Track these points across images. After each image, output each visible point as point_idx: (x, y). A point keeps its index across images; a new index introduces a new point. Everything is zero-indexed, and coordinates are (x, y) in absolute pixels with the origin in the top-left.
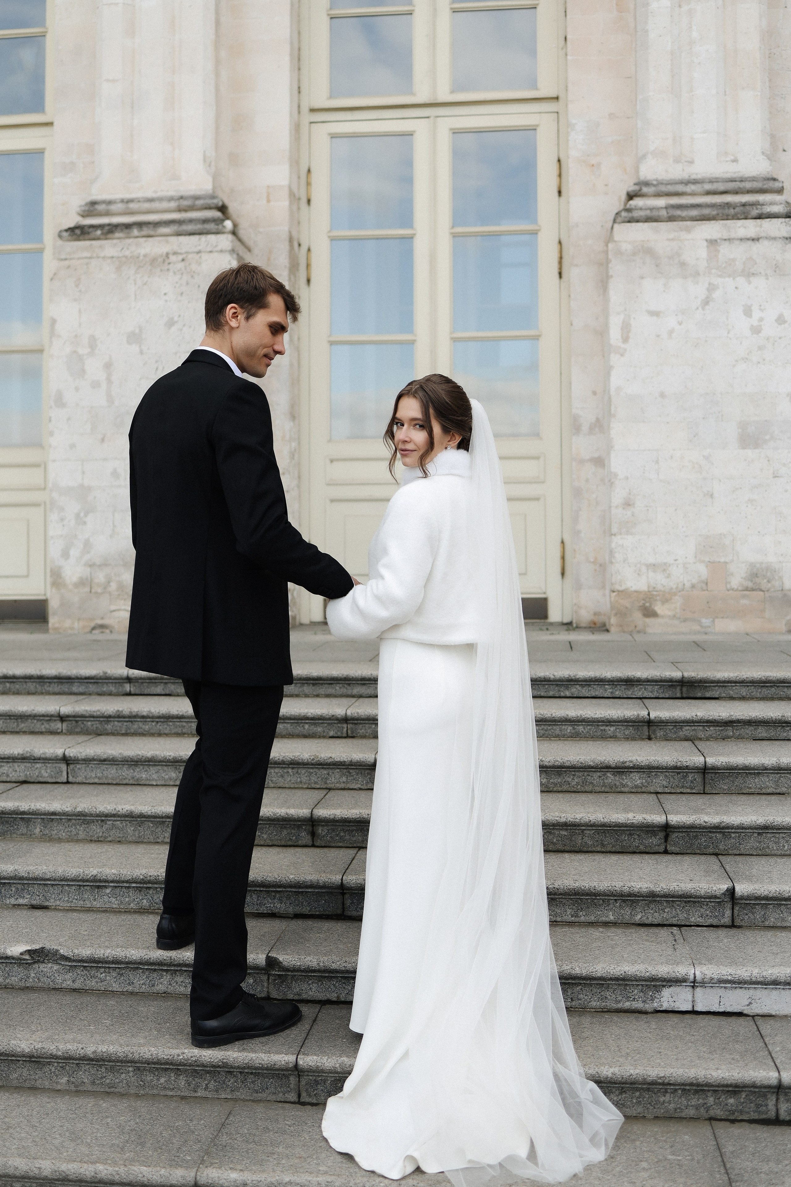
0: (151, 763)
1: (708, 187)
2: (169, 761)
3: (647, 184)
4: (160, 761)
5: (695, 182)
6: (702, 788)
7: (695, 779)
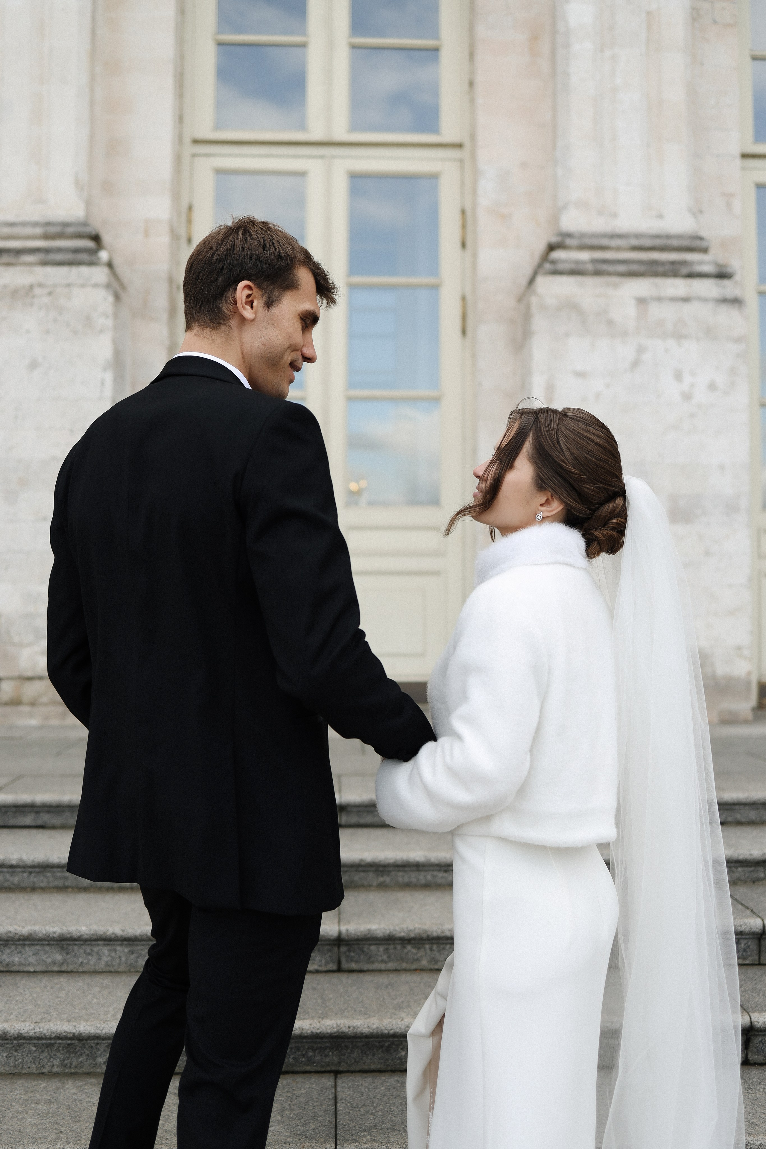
0: (27, 942)
1: (634, 242)
2: (53, 939)
3: (569, 235)
4: (40, 940)
5: (620, 236)
6: (757, 957)
7: (749, 947)
